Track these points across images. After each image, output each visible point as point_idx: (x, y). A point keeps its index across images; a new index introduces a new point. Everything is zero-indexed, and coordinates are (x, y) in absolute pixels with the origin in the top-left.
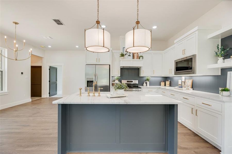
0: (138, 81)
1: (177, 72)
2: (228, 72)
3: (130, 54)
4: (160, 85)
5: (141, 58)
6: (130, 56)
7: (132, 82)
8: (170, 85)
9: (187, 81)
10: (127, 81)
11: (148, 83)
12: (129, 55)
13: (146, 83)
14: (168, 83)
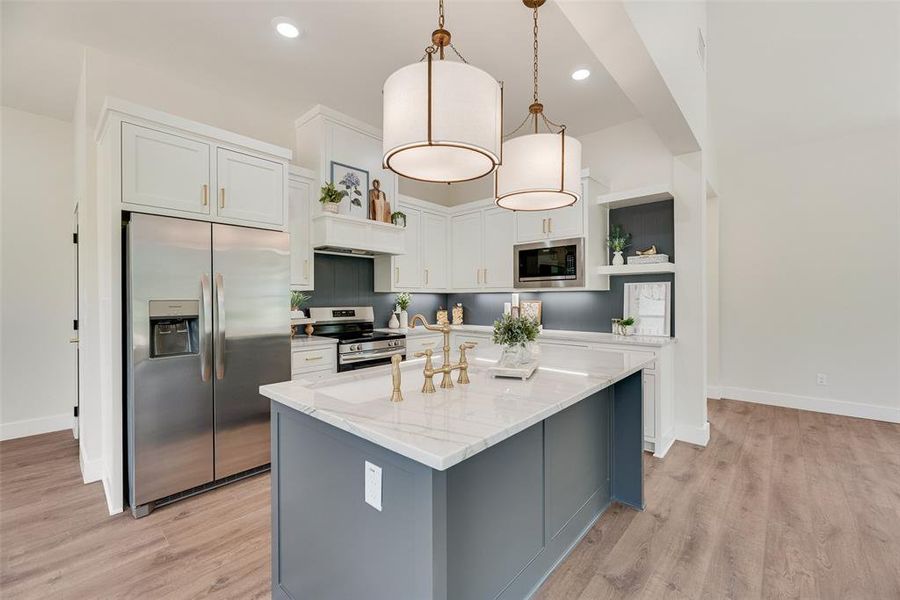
0: (371, 308)
1: (522, 279)
2: (626, 284)
3: (357, 197)
4: (434, 321)
5: (400, 220)
6: (359, 204)
7: (352, 314)
8: (465, 321)
9: (525, 305)
10: (334, 312)
11: (404, 315)
12: (356, 202)
13: (398, 316)
14: (457, 313)
